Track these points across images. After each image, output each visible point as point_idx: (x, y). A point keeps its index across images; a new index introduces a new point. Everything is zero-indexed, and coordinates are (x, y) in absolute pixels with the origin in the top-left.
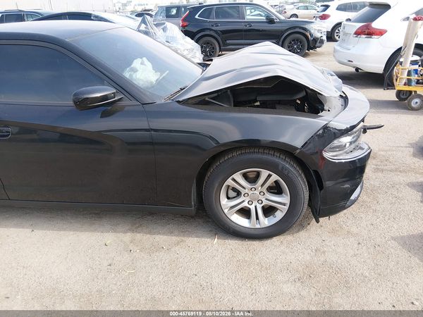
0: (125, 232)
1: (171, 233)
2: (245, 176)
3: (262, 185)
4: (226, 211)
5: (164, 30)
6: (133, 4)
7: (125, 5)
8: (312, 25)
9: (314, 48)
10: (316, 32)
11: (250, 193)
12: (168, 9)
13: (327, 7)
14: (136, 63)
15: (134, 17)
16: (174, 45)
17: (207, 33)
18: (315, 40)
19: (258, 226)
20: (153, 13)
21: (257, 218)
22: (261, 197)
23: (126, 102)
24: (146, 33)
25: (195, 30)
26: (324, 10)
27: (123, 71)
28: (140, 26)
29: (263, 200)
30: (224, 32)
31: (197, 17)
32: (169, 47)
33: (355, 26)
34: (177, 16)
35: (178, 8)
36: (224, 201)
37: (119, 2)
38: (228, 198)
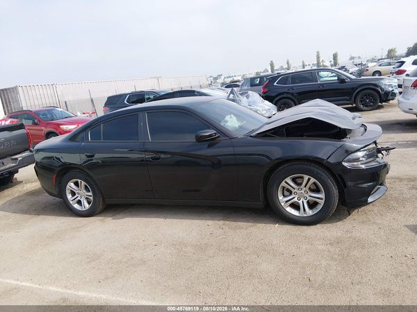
0: (219, 220)
1: (248, 221)
2: (294, 180)
3: (305, 186)
4: (283, 204)
5: (248, 97)
6: (223, 77)
7: (216, 79)
8: (382, 81)
9: (387, 100)
10: (387, 87)
11: (298, 192)
12: (252, 79)
13: (403, 63)
14: (228, 118)
15: (224, 88)
16: (254, 107)
17: (285, 96)
18: (387, 94)
19: (305, 215)
20: (240, 84)
21: (304, 210)
22: (306, 195)
23: (222, 138)
24: (233, 100)
25: (274, 95)
26: (400, 66)
27: (220, 122)
28: (229, 96)
29: (308, 197)
30: (299, 94)
31: (275, 84)
32: (251, 109)
33: (411, 80)
34: (260, 84)
35: (262, 78)
36: (281, 198)
37: (211, 77)
38: (284, 196)
